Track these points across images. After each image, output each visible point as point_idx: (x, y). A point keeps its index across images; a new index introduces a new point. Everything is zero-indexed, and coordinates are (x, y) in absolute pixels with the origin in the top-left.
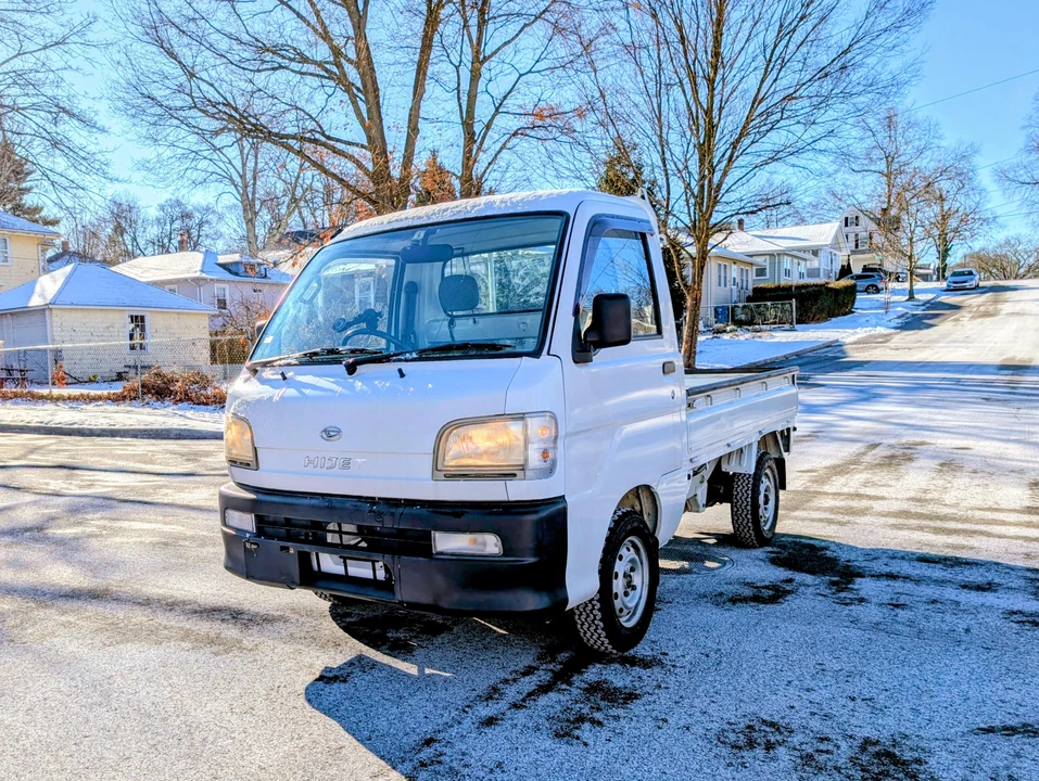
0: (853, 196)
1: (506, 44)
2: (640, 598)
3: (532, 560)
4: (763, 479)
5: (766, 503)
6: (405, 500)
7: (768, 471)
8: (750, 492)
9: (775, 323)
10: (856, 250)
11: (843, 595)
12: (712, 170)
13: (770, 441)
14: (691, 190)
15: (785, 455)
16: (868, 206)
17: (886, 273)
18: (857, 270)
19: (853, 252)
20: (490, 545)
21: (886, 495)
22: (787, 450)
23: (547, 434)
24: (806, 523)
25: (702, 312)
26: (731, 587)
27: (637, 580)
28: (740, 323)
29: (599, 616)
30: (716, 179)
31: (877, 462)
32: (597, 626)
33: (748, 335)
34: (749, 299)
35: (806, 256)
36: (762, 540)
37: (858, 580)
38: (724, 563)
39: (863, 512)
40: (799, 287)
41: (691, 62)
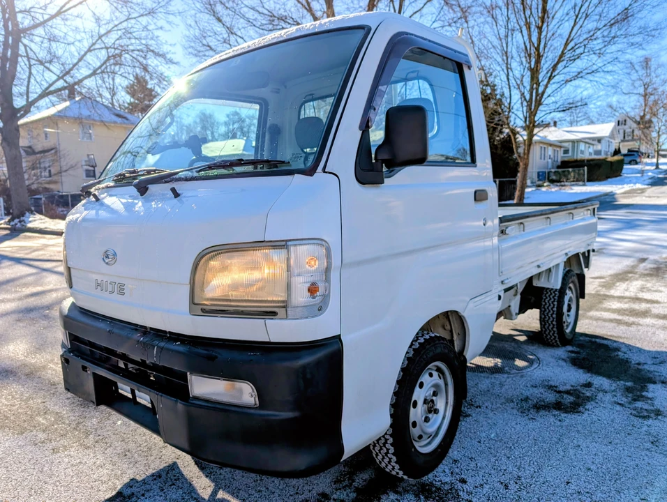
0: (623, 108)
1: (416, 13)
2: (444, 418)
3: (290, 415)
4: (567, 291)
5: (569, 310)
6: (171, 333)
7: (571, 285)
8: (556, 303)
9: (574, 181)
10: (624, 140)
11: (639, 404)
12: (538, 84)
13: (574, 262)
14: (524, 97)
15: (585, 270)
16: (632, 114)
17: (642, 154)
18: (624, 151)
19: (622, 141)
20: (245, 393)
21: (660, 300)
22: (587, 266)
23: (316, 265)
24: (600, 323)
25: (529, 175)
26: (536, 391)
27: (440, 404)
28: (552, 181)
29: (392, 450)
30: (541, 90)
31: (647, 272)
32: (390, 459)
33: (556, 189)
34: (558, 167)
35: (593, 142)
36: (564, 340)
37: (651, 387)
38: (531, 362)
39: (645, 314)
40: (588, 161)
41: (527, 16)
